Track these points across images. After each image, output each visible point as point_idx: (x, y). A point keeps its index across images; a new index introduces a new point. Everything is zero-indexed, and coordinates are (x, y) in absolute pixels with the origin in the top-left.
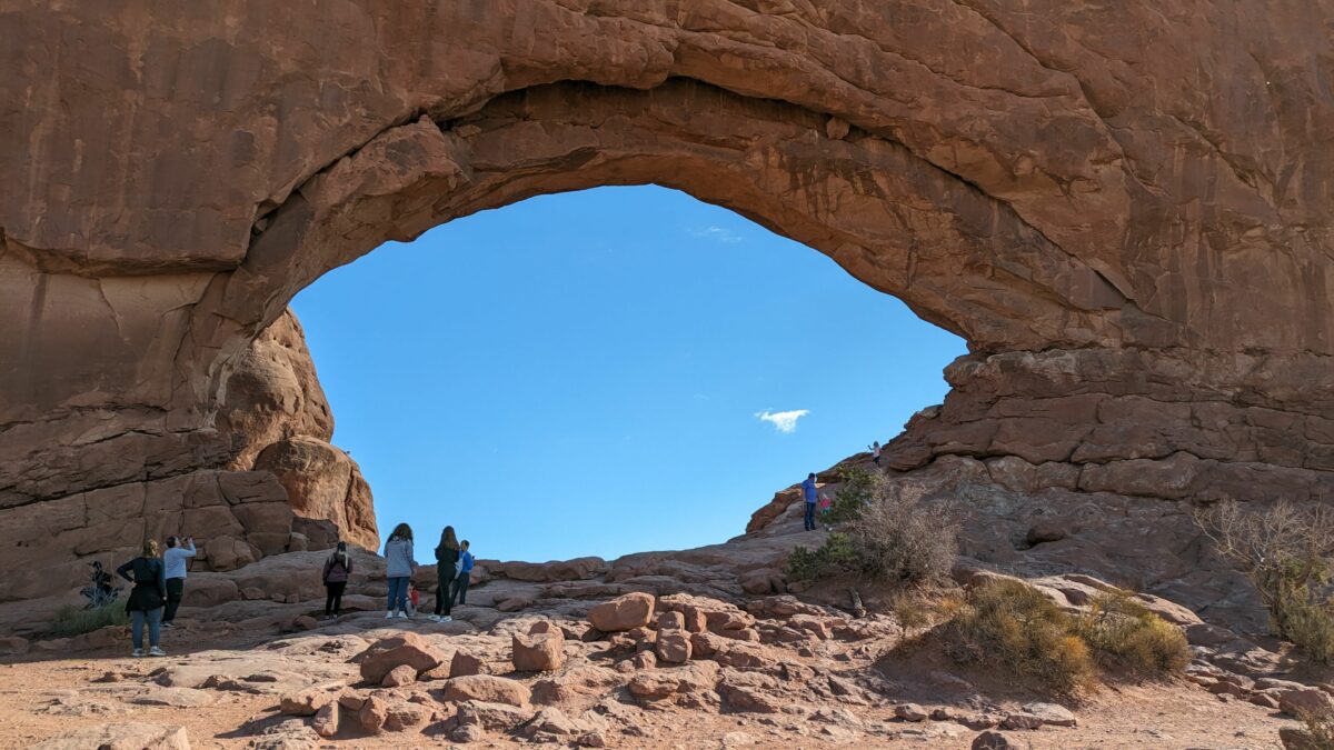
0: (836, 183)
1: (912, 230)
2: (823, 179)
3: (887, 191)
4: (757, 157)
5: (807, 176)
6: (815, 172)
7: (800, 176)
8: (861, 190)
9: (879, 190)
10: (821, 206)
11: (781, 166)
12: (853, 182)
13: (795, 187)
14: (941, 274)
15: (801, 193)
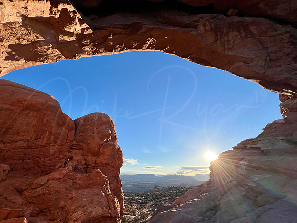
0: (233, 34)
1: (266, 48)
2: (227, 34)
3: (255, 32)
4: (202, 28)
5: (221, 33)
6: (224, 31)
7: (218, 34)
8: (243, 35)
9: (252, 33)
10: (226, 47)
11: (211, 30)
12: (240, 33)
13: (216, 41)
14: (279, 66)
15: (219, 42)
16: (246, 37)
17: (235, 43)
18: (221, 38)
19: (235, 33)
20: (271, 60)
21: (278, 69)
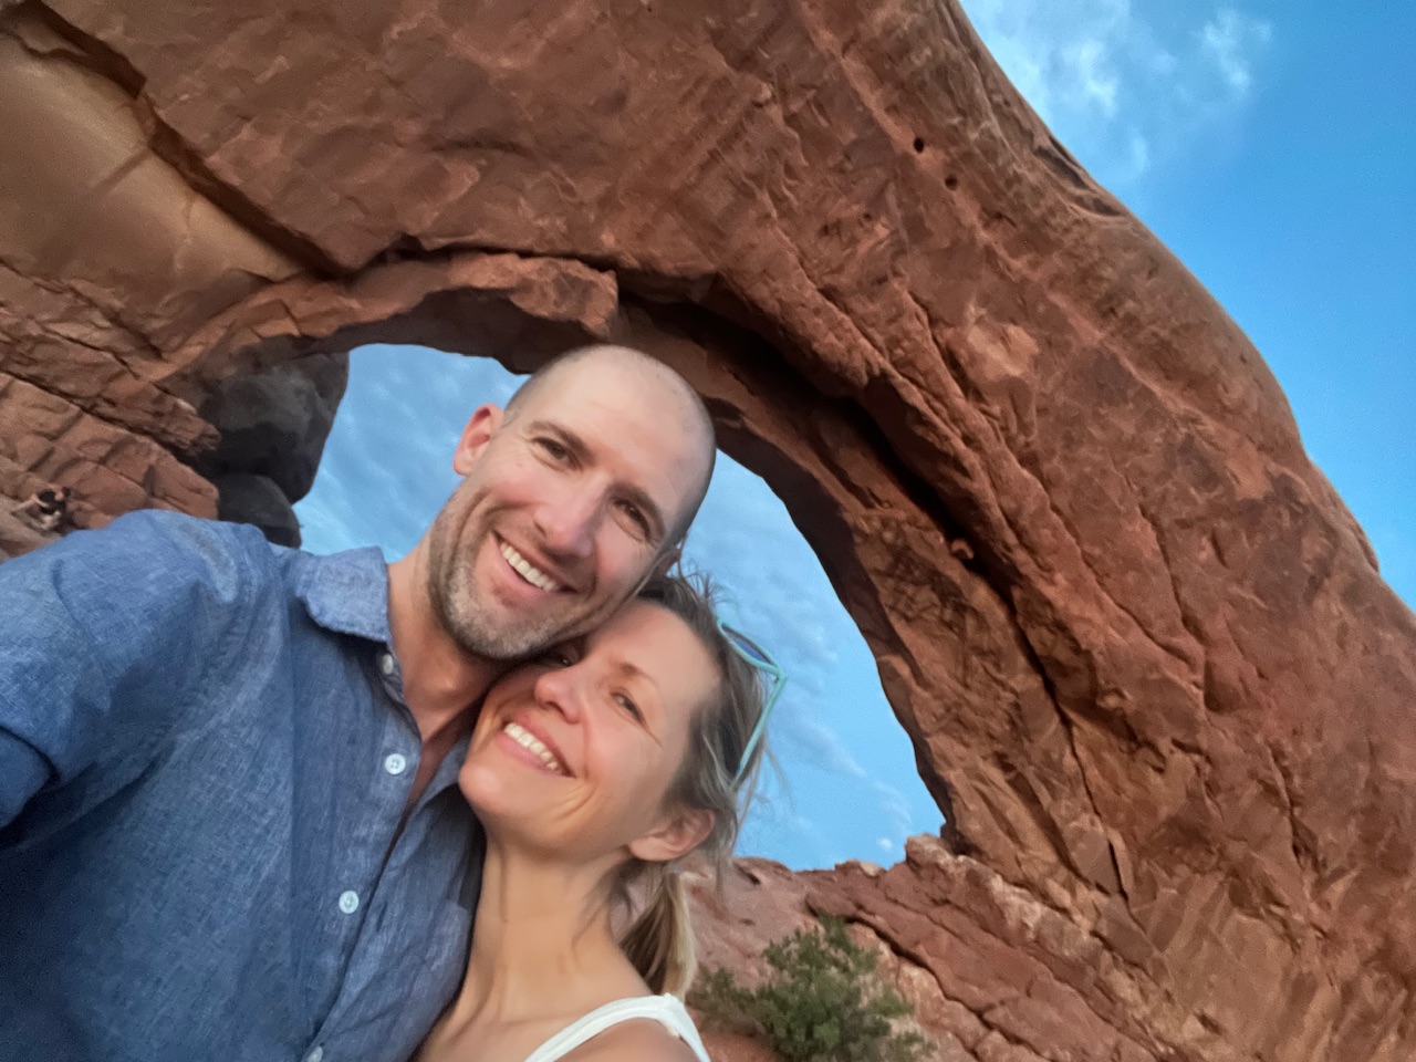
1: (967, 686)
2: (919, 584)
3: (969, 635)
5: (907, 572)
6: (917, 574)
7: (901, 567)
8: (947, 617)
9: (963, 629)
10: (901, 606)
12: (944, 606)
13: (888, 574)
14: (965, 746)
16: (949, 626)
17: (925, 615)
18: (901, 579)
19: (935, 598)
20: (958, 720)
21: (960, 750)
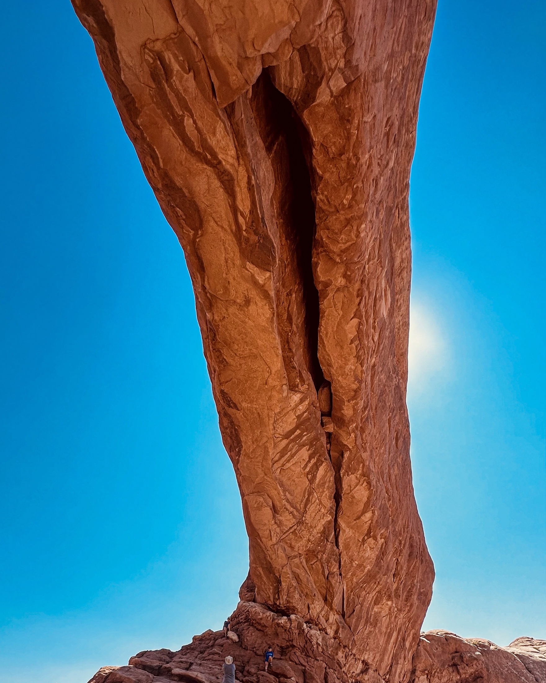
0: (304, 453)
2: (303, 445)
3: (317, 480)
4: (296, 398)
5: (300, 436)
6: (305, 438)
7: (298, 432)
9: (314, 477)
10: (283, 460)
11: (299, 417)
12: (309, 461)
15: (285, 442)
16: (307, 474)
18: (292, 440)
19: (306, 456)
